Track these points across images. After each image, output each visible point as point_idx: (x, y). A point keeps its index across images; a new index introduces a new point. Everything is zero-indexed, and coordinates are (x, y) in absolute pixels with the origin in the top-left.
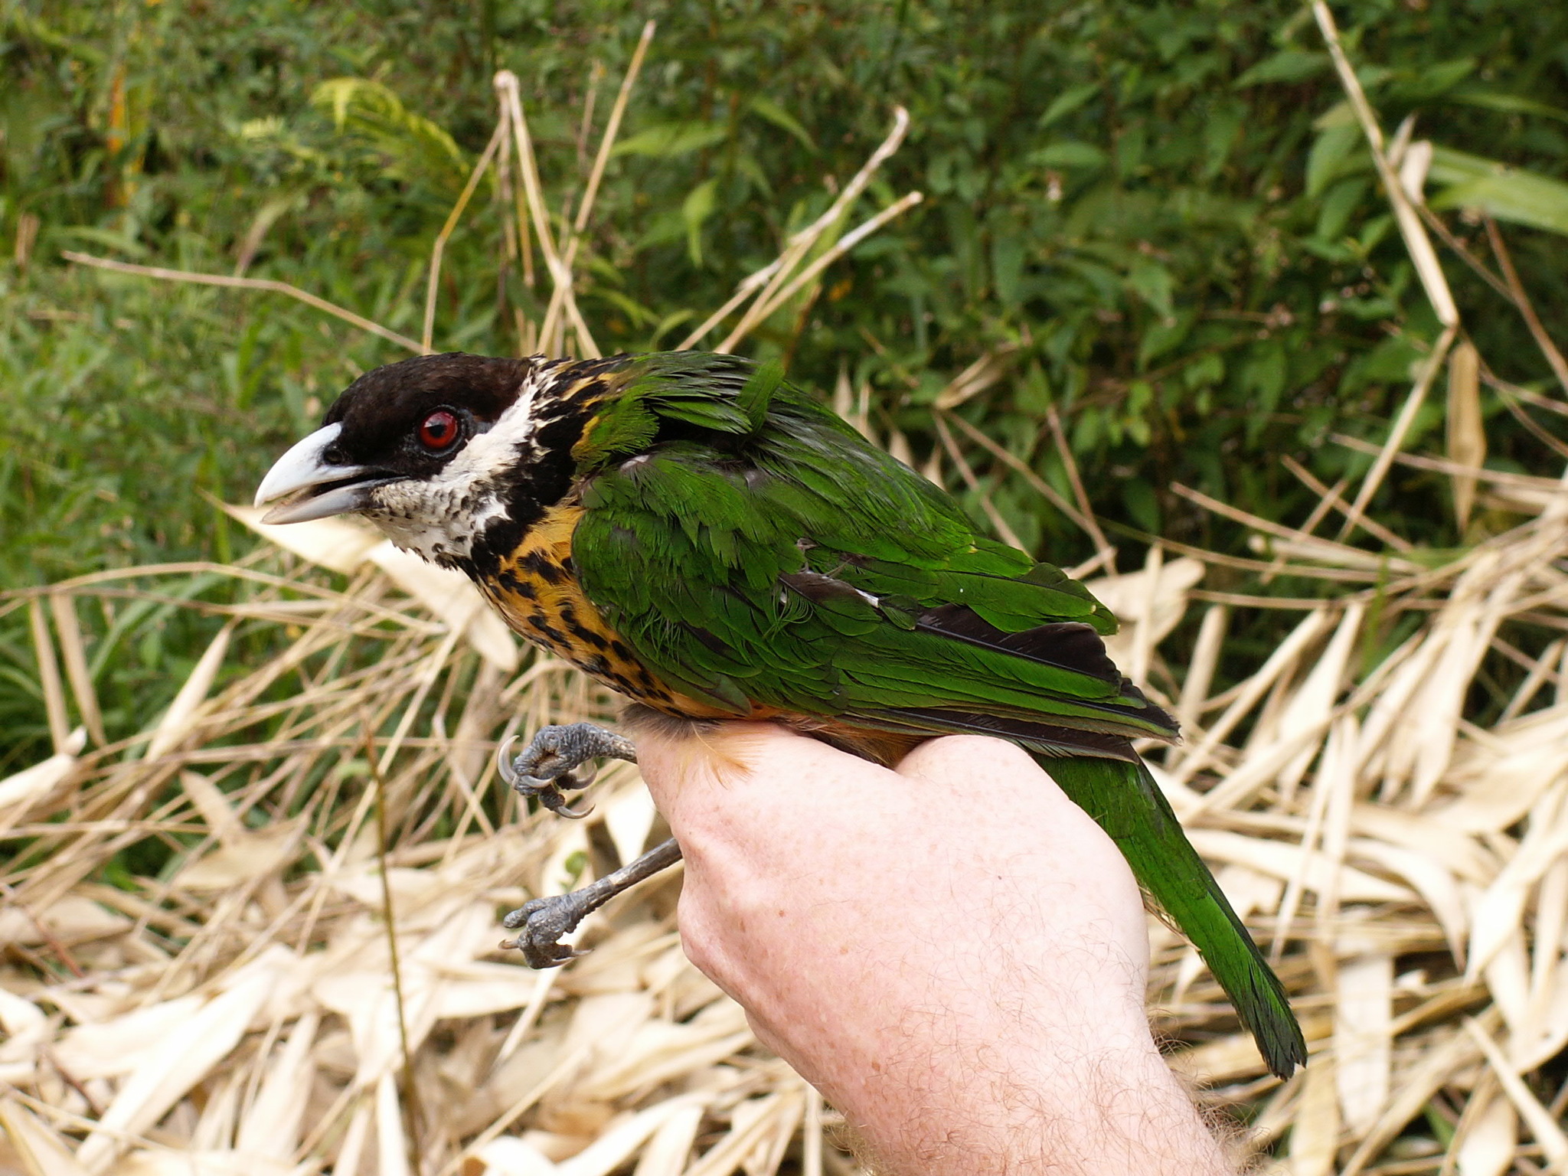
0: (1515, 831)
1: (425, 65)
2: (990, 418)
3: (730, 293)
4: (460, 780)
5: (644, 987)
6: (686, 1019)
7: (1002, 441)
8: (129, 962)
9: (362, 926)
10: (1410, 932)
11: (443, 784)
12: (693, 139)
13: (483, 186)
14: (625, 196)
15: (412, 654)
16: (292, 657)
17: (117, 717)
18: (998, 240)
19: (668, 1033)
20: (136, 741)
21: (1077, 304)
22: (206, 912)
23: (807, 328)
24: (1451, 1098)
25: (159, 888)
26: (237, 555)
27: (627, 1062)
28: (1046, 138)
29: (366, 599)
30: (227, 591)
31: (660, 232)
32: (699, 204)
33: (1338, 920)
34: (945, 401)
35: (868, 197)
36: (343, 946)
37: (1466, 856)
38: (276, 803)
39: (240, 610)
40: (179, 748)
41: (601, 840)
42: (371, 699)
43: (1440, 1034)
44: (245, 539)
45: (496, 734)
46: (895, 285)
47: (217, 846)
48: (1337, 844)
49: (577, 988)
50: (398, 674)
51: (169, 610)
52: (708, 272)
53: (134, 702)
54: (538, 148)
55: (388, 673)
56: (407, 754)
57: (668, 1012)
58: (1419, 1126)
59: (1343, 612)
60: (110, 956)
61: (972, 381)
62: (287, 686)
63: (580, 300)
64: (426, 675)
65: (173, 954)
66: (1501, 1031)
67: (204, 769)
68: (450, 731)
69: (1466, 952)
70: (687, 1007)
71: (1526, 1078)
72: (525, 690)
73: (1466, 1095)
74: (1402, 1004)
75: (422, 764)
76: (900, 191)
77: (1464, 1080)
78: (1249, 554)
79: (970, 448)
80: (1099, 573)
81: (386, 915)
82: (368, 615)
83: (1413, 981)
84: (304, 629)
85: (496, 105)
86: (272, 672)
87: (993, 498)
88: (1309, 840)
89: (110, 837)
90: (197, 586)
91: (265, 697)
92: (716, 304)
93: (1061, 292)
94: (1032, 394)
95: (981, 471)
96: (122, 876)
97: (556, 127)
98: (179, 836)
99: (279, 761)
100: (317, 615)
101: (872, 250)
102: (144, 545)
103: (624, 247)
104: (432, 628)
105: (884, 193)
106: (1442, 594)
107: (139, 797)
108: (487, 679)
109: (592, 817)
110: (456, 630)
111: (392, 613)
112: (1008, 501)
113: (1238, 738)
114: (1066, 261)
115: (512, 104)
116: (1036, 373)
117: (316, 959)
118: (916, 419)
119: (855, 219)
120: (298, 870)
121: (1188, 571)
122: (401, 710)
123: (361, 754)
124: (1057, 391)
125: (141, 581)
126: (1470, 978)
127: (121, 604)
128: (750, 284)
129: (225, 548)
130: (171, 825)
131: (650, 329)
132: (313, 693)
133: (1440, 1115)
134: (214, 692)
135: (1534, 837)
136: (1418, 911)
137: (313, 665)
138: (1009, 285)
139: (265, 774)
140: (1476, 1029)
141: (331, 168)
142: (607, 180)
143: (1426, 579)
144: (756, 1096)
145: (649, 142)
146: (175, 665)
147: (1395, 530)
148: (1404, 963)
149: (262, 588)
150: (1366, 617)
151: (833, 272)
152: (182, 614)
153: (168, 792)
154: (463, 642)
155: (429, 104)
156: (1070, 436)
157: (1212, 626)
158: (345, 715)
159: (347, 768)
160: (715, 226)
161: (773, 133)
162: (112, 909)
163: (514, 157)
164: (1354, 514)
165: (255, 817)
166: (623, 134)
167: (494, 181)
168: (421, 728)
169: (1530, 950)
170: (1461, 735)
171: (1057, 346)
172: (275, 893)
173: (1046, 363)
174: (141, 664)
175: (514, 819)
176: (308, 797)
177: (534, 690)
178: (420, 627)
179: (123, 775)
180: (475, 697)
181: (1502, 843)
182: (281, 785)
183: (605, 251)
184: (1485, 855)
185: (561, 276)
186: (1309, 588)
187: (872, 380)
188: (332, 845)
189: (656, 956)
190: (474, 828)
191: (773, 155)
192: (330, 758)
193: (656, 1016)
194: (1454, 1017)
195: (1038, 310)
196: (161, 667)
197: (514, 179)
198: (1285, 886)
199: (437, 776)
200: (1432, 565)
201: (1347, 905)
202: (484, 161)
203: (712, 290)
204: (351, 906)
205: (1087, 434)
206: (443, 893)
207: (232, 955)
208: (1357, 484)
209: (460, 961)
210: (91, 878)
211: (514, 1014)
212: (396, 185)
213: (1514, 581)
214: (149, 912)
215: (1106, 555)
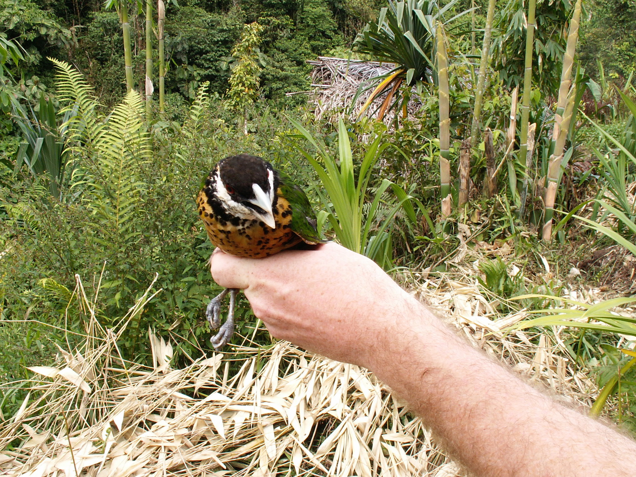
0: (292, 396)
1: (61, 275)
2: (179, 331)
3: (127, 313)
4: (82, 417)
5: (126, 454)
6: (135, 459)
7: (182, 336)
8: (14, 466)
9: (65, 450)
10: (276, 419)
11: (78, 418)
12: (116, 283)
13: (75, 297)
14: (103, 296)
15: (69, 392)
16: (44, 396)
17: (7, 414)
18: (176, 297)
19: (131, 463)
20: (12, 419)
21: (193, 307)
22: (30, 453)
23: (142, 318)
24: (289, 450)
25: (19, 449)
26: (30, 378)
27: (124, 470)
28: (183, 277)
29: (59, 383)
30: (29, 385)
31: (110, 302)
32: (118, 296)
33: (262, 419)
34: (170, 329)
35: (151, 292)
36: (60, 456)
37: (284, 402)
38: (43, 427)
39: (32, 388)
40: (21, 419)
41: (113, 426)
42: (61, 403)
43: (284, 438)
44: (32, 373)
45: (89, 406)
46: (158, 308)
47: (32, 438)
48: (259, 404)
49: (112, 456)
50: (67, 397)
51: (16, 391)
52: (121, 309)
53: (11, 411)
54: (84, 288)
55: (64, 397)
56: (70, 413)
57: (131, 459)
58: (283, 456)
59: (252, 359)
60: (10, 465)
61: (175, 324)
62: (43, 403)
63: (96, 317)
64: (73, 396)
65: (24, 463)
66: (296, 435)
67: (27, 422)
68: (79, 408)
69: (287, 421)
70: (134, 457)
71: (302, 443)
72: (93, 397)
73: (292, 449)
74: (276, 434)
75: (73, 415)
76: (157, 290)
77: (291, 446)
78: (231, 351)
79: (176, 337)
80: (204, 358)
81: (70, 447)
82: (59, 386)
83: (278, 428)
84: (45, 391)
85: (76, 280)
86: (40, 400)
87: (182, 346)
88: (254, 404)
89: (8, 440)
90: (22, 384)
91: (38, 406)
92: (123, 315)
93: (189, 306)
94: (187, 326)
95: (178, 342)
96: (11, 448)
97: (88, 285)
98: (22, 437)
99: (43, 419)
100: (49, 387)
101: (153, 301)
102: (10, 378)
103: (104, 306)
104: (73, 386)
105: (154, 290)
106: (270, 354)
107: (13, 430)
108: (85, 395)
109: (110, 420)
110: (78, 385)
111: (64, 385)
112: (185, 347)
113: (235, 386)
114: (190, 300)
115: (79, 280)
116: (187, 321)
117: (56, 459)
118: (165, 333)
119: (149, 296)
120: (49, 441)
121: (221, 356)
122: (68, 404)
123: (61, 414)
124: (191, 325)
125: (9, 385)
126: (289, 426)
127: (6, 391)
128: (131, 310)
129: (27, 377)
130: (20, 435)
131: (110, 322)
132: (49, 404)
133: (287, 454)
134: (28, 406)
135: (296, 397)
136: (277, 414)
137: (48, 398)
138: (180, 305)
139: (40, 422)
140: (292, 435)
141: (43, 298)
142: (100, 292)
143: (267, 351)
144: (152, 473)
145: (107, 285)
146: (19, 402)
147: (258, 343)
148: (275, 425)
149: (36, 383)
150: (257, 359)
151: (145, 307)
152: (19, 391)
153: (20, 429)
154: (80, 388)
155: (62, 282)
156: (195, 333)
157: (227, 365)
158: (56, 407)
159: (58, 418)
160: (122, 300)
161: (131, 281)
162: (9, 455)
163: (81, 290)
164: (251, 341)
165: (39, 431)
166: (101, 285)
167: (77, 296)
168: (73, 407)
169: (299, 419)
170: (279, 379)
171: (190, 316)
172: (45, 446)
173: (189, 319)
174: (12, 403)
175: (94, 424)
176: (50, 425)
177: (96, 396)
178: (70, 387)
179: (9, 426)
180: (83, 400)
181: (290, 399)
182: (44, 423)
183: (101, 306)
184: (287, 402)
185: (93, 313)
186: (243, 356)
187: (156, 327)
188: (56, 435)
189: (127, 447)
190: (86, 426)
191: (131, 286)
192: (54, 417)
193: (129, 459)
194: (287, 434)
195: (185, 310)
196: (16, 402)
197: (81, 295)
198: (251, 414)
199: (77, 417)
200: (267, 349)
201: (263, 416)
202: (74, 292)
203: (122, 313)
204: (62, 446)
205: (198, 332)
206: (82, 441)
207: (37, 461)
208: (252, 335)
209: (87, 455)
210: (4, 449)
211: (100, 463)
212: (56, 299)
213: (284, 349)
214: (18, 454)
215: (205, 355)
